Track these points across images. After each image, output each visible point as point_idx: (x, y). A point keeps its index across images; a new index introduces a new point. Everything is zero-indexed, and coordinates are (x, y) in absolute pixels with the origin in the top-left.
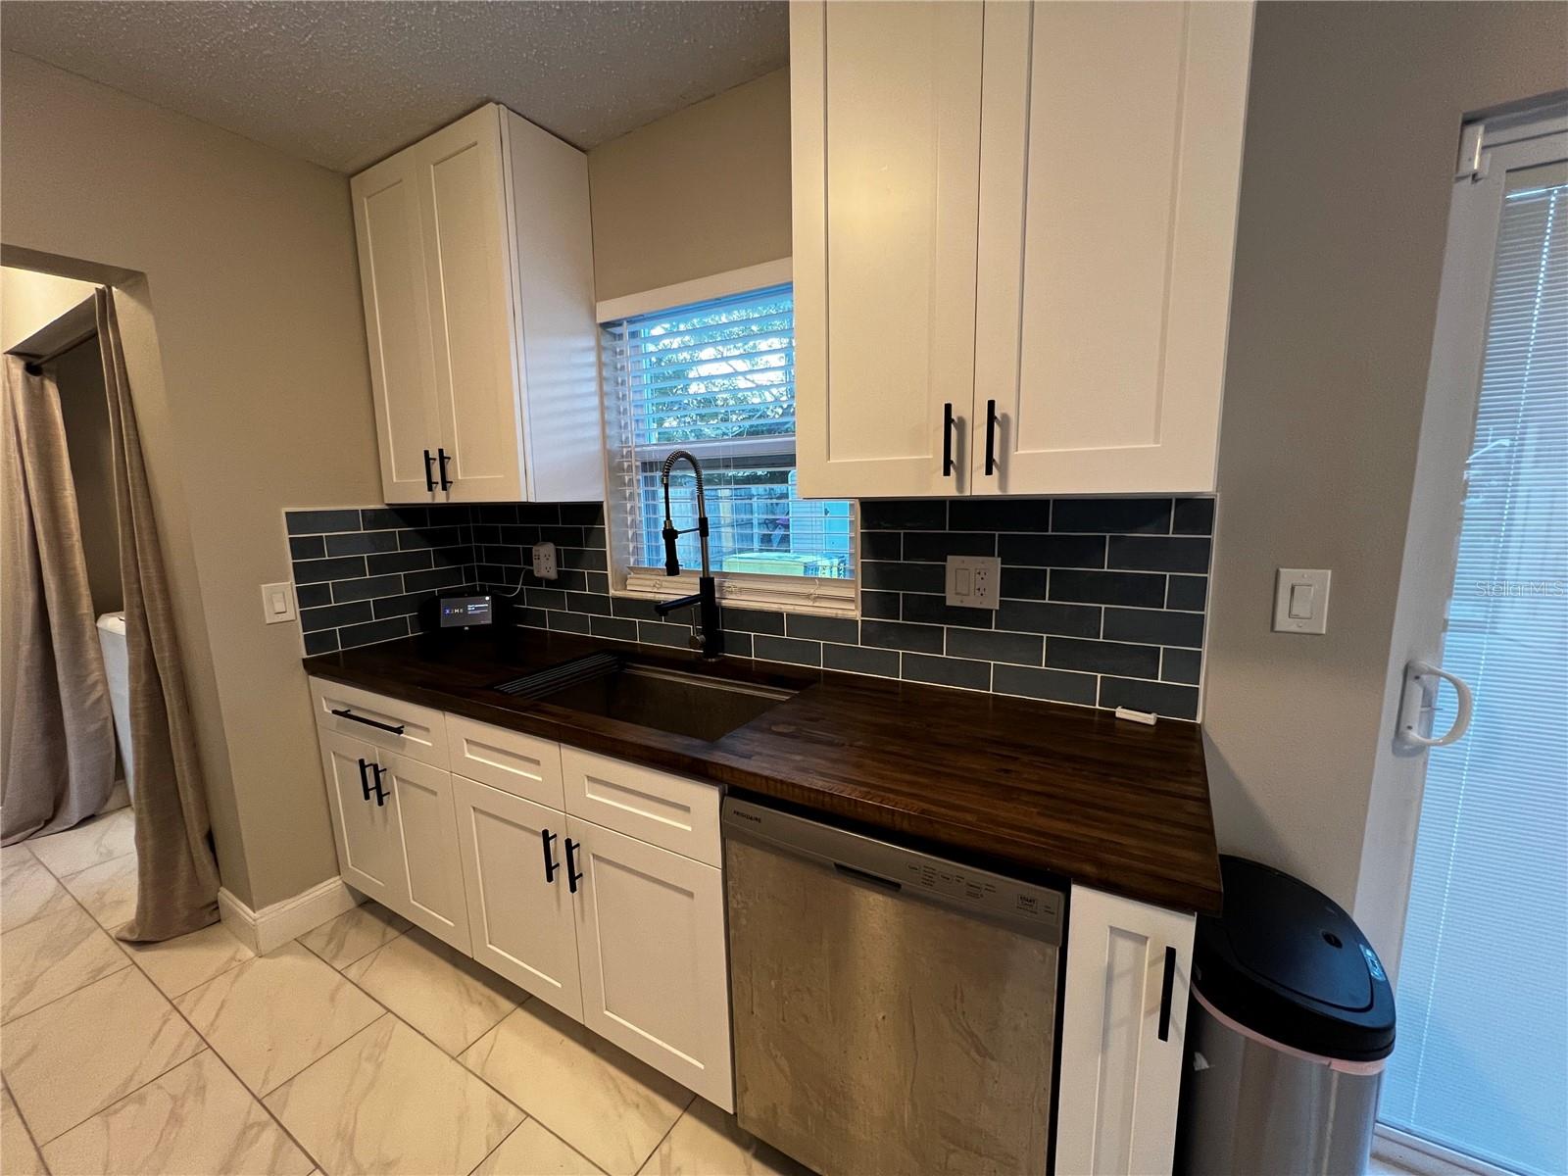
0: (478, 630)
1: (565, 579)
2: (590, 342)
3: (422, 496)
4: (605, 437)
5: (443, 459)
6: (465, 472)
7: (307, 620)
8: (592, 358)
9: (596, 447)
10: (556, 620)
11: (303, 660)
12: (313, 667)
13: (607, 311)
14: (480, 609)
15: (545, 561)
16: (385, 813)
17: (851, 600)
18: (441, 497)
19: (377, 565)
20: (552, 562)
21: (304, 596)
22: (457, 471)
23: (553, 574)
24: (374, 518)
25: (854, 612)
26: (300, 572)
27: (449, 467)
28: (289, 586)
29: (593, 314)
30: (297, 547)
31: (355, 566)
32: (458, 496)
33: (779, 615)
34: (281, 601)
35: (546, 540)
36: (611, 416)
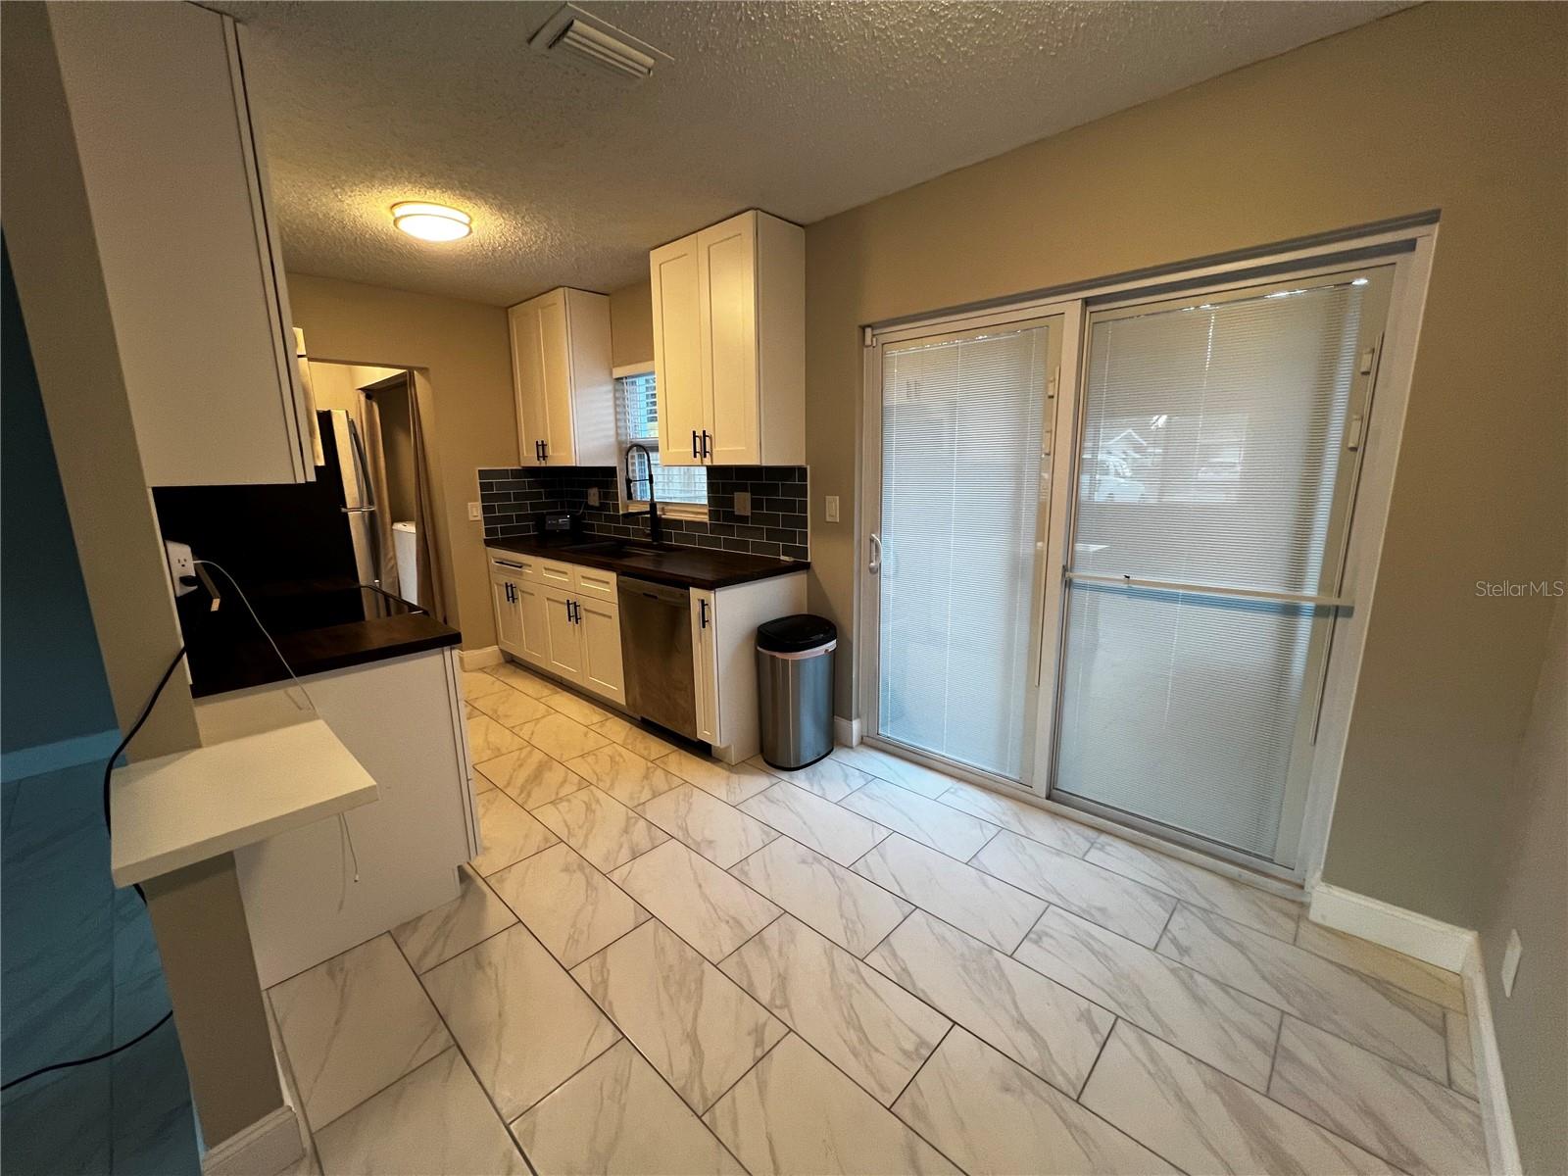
0: (563, 532)
1: (603, 507)
2: (610, 387)
3: (535, 463)
4: (617, 434)
5: (543, 445)
6: (553, 452)
7: (487, 521)
8: (611, 395)
9: (613, 440)
10: (601, 528)
11: (485, 540)
12: (488, 543)
13: (618, 372)
14: (564, 521)
15: (593, 497)
16: (515, 606)
17: (705, 514)
18: (543, 464)
19: (517, 496)
20: (597, 498)
21: (485, 509)
22: (550, 451)
23: (597, 504)
24: (515, 473)
25: (705, 519)
26: (484, 498)
27: (546, 450)
28: (479, 504)
29: (611, 373)
30: (483, 486)
31: (507, 497)
32: (552, 463)
33: (681, 521)
34: (476, 511)
35: (595, 486)
36: (620, 424)
